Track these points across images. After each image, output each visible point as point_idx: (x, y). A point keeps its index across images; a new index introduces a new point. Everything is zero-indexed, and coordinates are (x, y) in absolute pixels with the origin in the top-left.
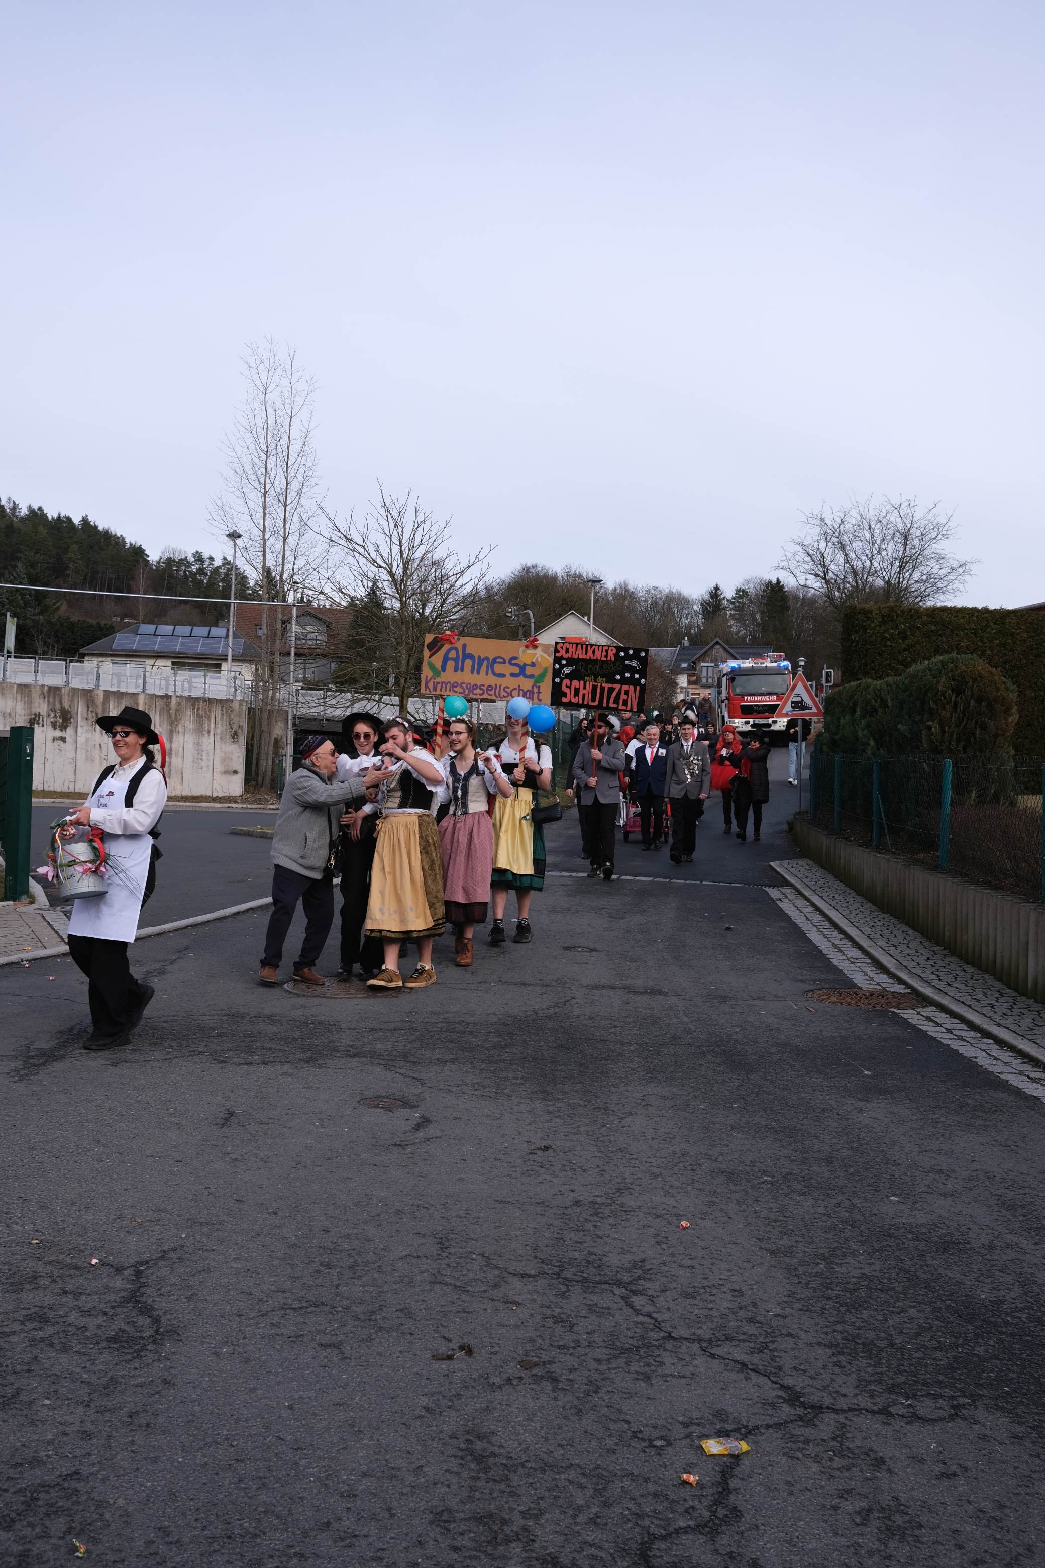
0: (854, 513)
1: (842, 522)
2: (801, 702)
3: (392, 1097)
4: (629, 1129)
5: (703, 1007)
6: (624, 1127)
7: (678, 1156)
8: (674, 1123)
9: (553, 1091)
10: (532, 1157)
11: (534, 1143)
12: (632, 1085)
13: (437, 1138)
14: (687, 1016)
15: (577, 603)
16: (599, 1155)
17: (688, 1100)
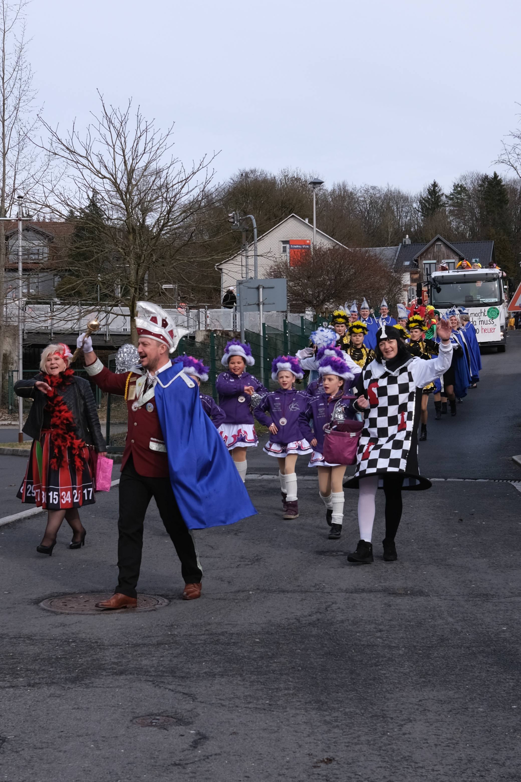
3: (164, 714)
4: (410, 736)
5: (467, 606)
6: (404, 734)
7: (464, 762)
8: (454, 727)
9: (327, 700)
10: (316, 771)
11: (316, 756)
12: (406, 690)
13: (216, 755)
14: (451, 616)
15: (297, 206)
16: (384, 765)
17: (466, 703)
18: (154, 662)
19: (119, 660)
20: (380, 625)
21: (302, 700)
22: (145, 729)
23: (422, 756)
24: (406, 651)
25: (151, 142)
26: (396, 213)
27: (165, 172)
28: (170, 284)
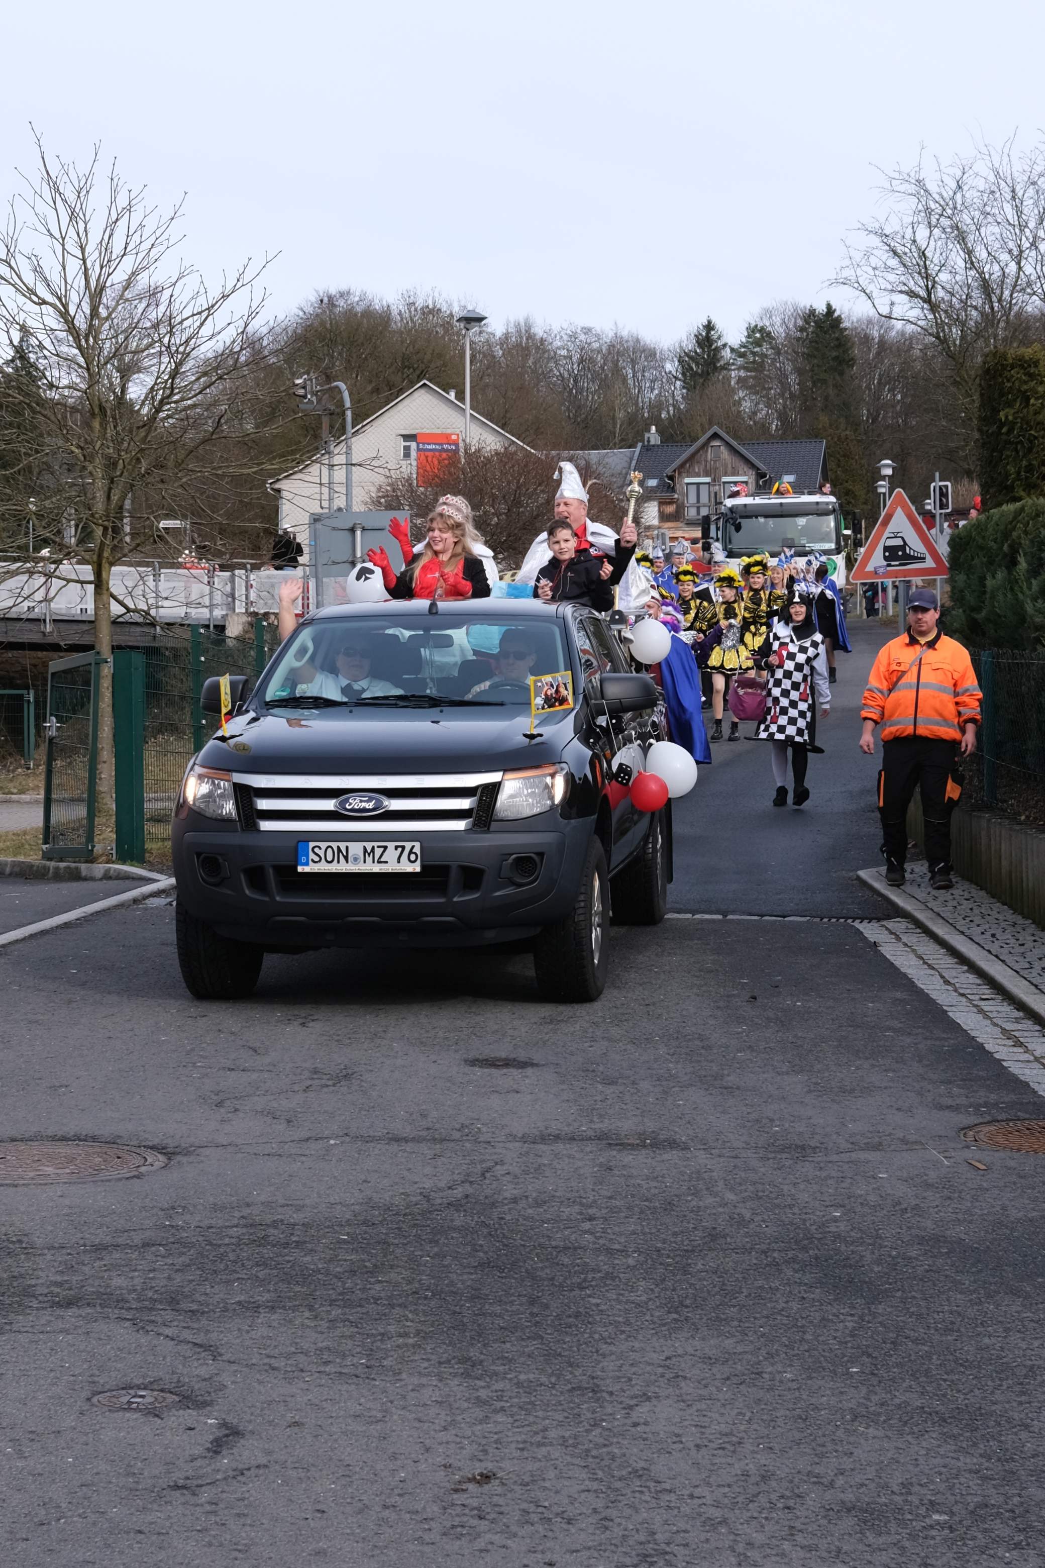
0: (982, 168)
1: (960, 187)
2: (903, 548)
3: (156, 1387)
4: (647, 1429)
5: (762, 1170)
6: (635, 1425)
7: (753, 1479)
8: (736, 1411)
9: (482, 1357)
10: (459, 1498)
11: (459, 1469)
12: (640, 1337)
13: (258, 1467)
14: (732, 1189)
15: (433, 365)
16: (595, 1486)
17: (759, 1363)
18: (136, 1281)
19: (66, 1278)
20: (591, 1207)
21: (433, 1357)
22: (115, 1415)
23: (670, 1469)
24: (642, 1258)
25: (139, 233)
26: (630, 382)
27: (166, 294)
28: (176, 519)
